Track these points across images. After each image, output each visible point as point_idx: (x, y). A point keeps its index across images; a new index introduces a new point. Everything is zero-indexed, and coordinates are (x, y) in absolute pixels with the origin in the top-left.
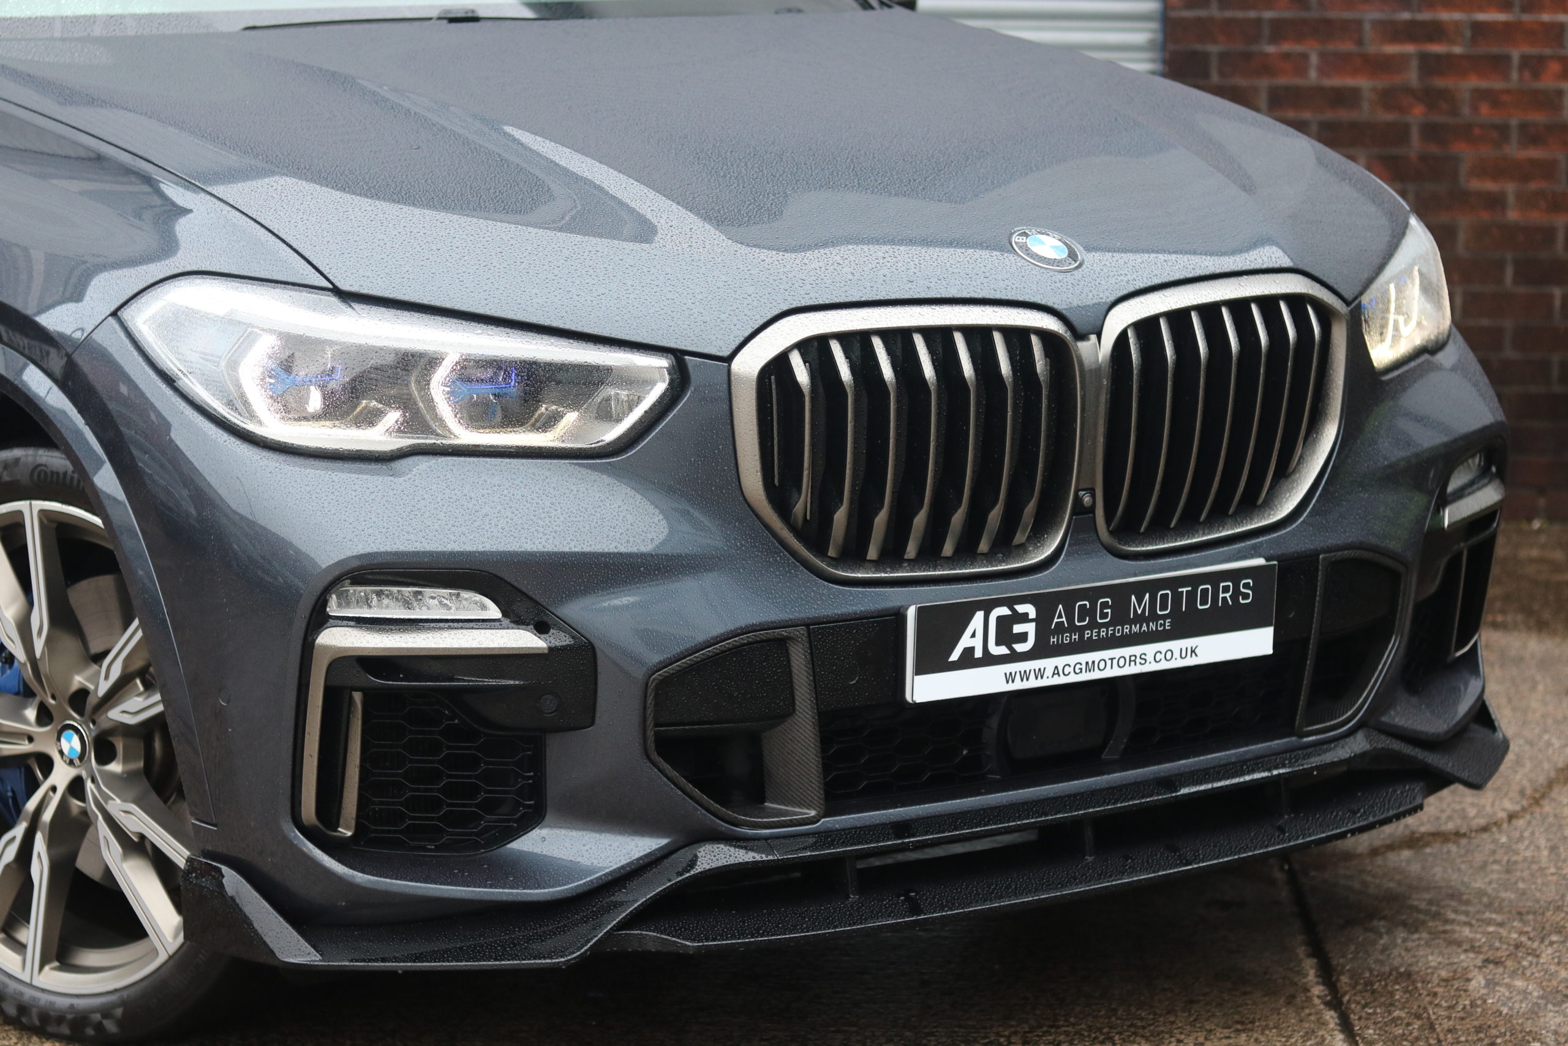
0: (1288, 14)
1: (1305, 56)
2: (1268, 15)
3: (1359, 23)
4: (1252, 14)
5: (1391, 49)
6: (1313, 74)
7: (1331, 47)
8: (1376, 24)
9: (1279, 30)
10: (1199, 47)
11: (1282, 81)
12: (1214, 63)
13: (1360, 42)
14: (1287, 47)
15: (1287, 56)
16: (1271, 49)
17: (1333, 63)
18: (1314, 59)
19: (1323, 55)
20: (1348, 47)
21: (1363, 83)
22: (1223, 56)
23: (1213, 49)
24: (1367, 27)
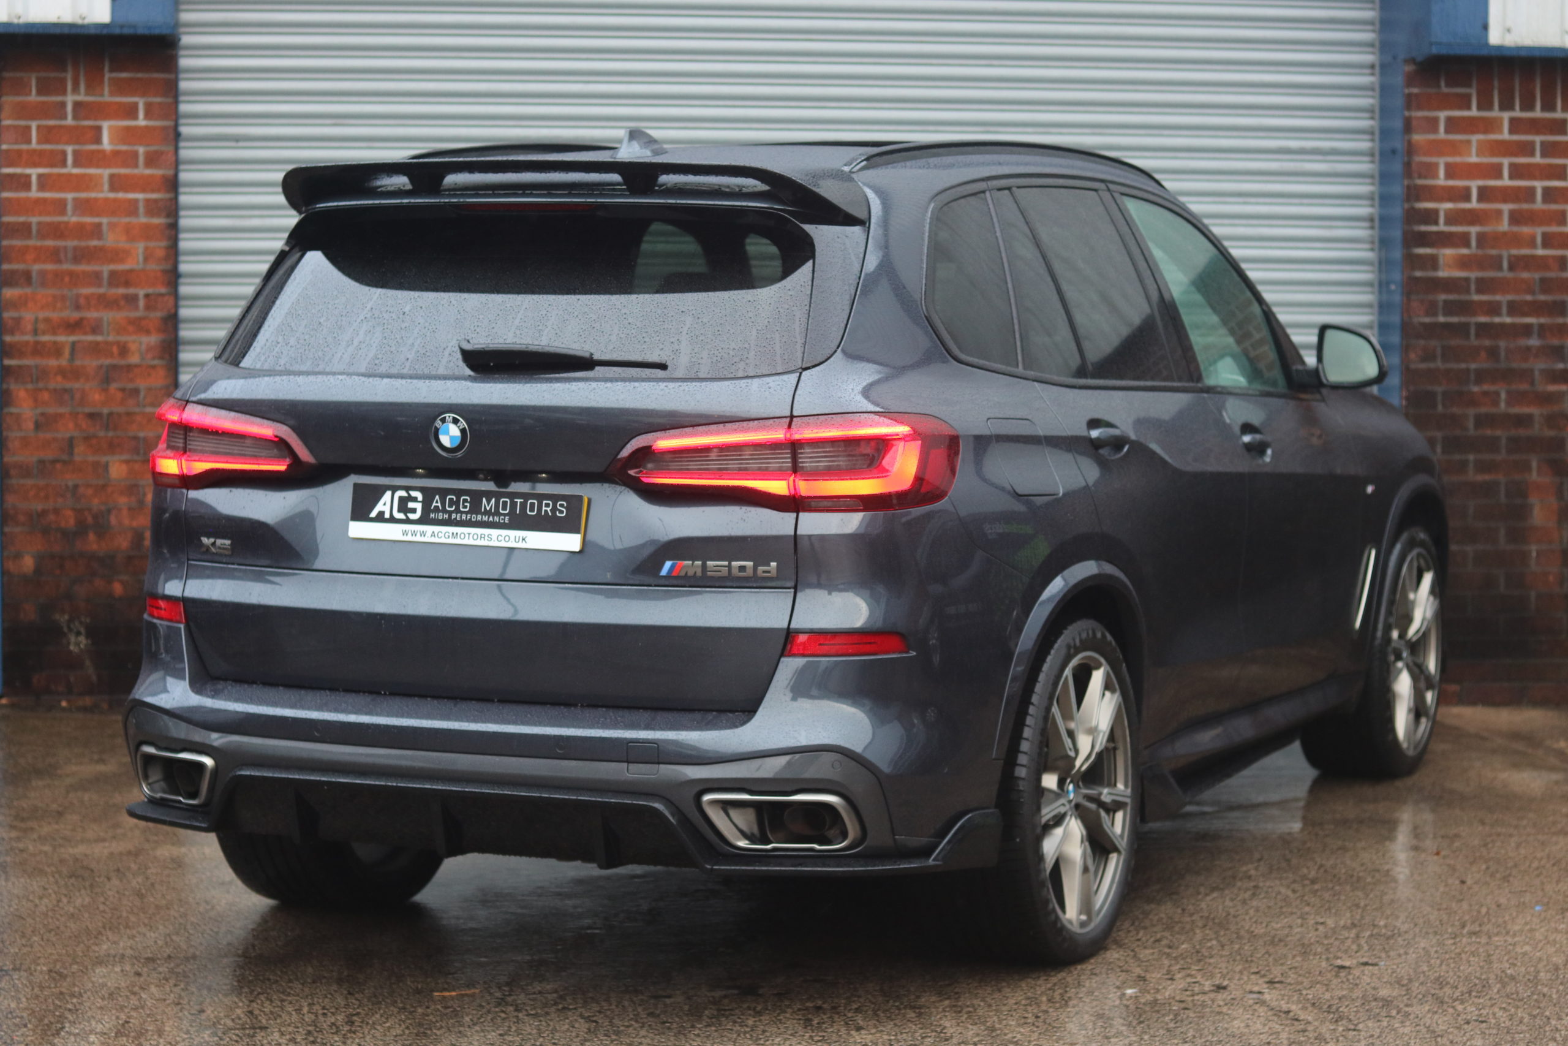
0: (1486, 365)
1: (1498, 394)
2: (1473, 366)
3: (1532, 370)
4: (1463, 366)
5: (1552, 388)
6: (1503, 405)
7: (1514, 387)
8: (1542, 371)
9: (1481, 376)
10: (1429, 388)
11: (1483, 410)
12: (1439, 398)
13: (1532, 383)
14: (1486, 387)
15: (1486, 394)
16: (1475, 389)
17: (1515, 398)
18: (1503, 396)
19: (1508, 393)
20: (1524, 387)
21: (1535, 411)
22: (1444, 394)
23: (1439, 389)
24: (1537, 373)
